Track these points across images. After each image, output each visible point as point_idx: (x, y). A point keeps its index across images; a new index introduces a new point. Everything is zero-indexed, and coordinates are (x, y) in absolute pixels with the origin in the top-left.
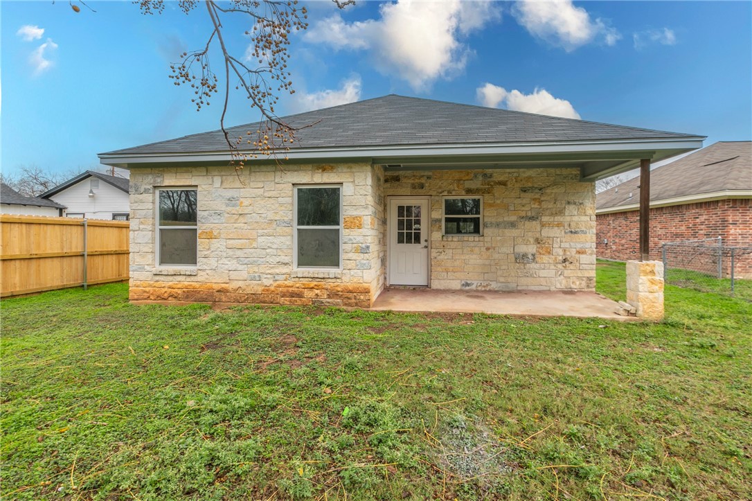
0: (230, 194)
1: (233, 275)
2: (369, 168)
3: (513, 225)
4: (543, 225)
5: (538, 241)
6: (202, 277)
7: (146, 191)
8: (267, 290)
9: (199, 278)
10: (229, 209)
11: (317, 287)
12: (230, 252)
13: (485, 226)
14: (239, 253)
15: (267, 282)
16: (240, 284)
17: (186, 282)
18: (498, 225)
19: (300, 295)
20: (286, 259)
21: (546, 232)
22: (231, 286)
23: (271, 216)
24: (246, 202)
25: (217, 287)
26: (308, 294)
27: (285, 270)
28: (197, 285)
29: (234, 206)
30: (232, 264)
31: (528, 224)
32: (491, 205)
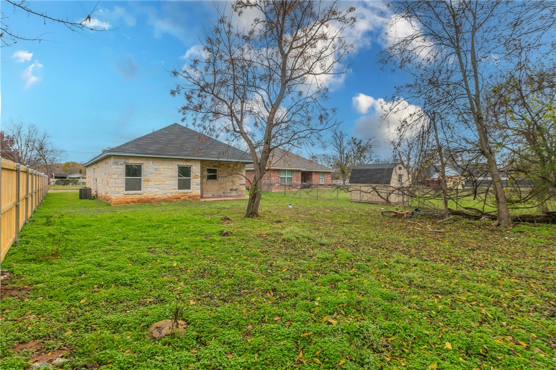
0: (156, 167)
1: (157, 193)
2: (199, 162)
3: (226, 177)
4: (233, 177)
5: (232, 182)
6: (145, 194)
7: (121, 164)
8: (169, 197)
9: (144, 195)
10: (156, 172)
11: (185, 195)
12: (156, 186)
13: (218, 177)
14: (159, 186)
15: (169, 195)
16: (159, 196)
17: (138, 196)
18: (222, 177)
19: (180, 198)
20: (175, 188)
21: (234, 179)
22: (156, 197)
23: (170, 174)
24: (162, 170)
25: (151, 197)
26: (182, 198)
27: (175, 191)
28: (143, 197)
29: (158, 171)
30: (157, 190)
31: (230, 177)
32: (220, 171)
